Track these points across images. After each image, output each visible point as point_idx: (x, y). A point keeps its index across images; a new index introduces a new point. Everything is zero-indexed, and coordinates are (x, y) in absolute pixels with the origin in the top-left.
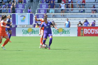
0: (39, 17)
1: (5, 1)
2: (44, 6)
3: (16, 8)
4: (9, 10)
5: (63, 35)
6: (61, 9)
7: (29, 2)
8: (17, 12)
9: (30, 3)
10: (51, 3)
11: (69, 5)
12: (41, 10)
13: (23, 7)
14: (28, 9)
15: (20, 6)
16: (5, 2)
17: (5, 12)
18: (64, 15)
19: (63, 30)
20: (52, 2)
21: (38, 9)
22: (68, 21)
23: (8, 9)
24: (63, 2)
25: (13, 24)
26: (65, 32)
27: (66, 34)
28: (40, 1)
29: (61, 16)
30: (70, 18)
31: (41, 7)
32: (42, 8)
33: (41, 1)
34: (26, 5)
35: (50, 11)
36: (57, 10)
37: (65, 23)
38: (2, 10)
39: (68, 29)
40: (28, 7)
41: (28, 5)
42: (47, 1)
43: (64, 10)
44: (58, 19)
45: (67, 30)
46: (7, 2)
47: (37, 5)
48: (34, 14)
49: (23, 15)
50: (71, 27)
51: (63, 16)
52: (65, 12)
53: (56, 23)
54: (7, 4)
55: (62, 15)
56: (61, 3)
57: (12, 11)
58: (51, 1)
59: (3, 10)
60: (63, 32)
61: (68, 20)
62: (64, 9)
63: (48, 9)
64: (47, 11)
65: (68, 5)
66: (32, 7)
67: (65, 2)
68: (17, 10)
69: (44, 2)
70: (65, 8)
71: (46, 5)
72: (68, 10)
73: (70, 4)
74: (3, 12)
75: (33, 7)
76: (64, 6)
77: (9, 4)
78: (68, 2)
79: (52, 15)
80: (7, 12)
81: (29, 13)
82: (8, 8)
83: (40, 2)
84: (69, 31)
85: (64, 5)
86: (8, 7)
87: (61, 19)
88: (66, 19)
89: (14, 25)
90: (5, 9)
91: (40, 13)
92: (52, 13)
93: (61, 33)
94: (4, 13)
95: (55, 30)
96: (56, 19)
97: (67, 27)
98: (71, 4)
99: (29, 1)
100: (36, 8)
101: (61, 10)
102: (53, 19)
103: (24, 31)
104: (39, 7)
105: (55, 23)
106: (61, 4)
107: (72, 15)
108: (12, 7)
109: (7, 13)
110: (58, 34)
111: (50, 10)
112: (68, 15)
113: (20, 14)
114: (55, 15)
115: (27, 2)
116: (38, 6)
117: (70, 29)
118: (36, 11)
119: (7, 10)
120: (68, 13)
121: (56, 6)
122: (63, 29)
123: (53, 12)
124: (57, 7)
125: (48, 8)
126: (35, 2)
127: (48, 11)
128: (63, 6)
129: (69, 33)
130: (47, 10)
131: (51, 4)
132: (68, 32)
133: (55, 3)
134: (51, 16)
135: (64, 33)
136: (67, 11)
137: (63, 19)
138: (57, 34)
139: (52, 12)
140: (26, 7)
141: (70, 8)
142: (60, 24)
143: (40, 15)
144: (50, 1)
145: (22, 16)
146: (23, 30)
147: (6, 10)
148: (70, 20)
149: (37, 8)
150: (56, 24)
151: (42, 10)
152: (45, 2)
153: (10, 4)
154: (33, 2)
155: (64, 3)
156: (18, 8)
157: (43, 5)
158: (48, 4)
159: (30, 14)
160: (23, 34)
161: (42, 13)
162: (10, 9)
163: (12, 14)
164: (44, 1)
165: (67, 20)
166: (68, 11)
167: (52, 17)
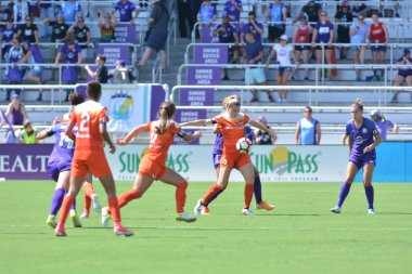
0: (190, 99)
2: (212, 54)
4: (63, 68)
5: (288, 177)
12: (198, 71)
15: (112, 53)
19: (290, 154)
21: (187, 65)
22: (310, 118)
23: (60, 65)
26: (300, 163)
27: (302, 171)
30: (320, 104)
31: (197, 56)
32: (203, 61)
34: (135, 49)
37: (297, 128)
39: (313, 150)
44: (270, 108)
45: (309, 156)
47: (184, 50)
48: (171, 86)
49: (124, 93)
60: (290, 163)
61: (310, 111)
63: (228, 66)
64: (223, 76)
69: (211, 38)
71: (218, 50)
73: (322, 44)
79: (245, 91)
80: (58, 79)
81: (150, 85)
84: (315, 159)
86: (59, 56)
87: (284, 111)
91: (194, 82)
93: (283, 167)
95: (257, 156)
96: (261, 109)
100: (178, 61)
102: (247, 111)
103: (125, 158)
104: (190, 58)
107: (330, 91)
110: (269, 170)
112: (314, 91)
115: (140, 36)
116: (186, 56)
117: (320, 153)
120: (312, 82)
122: (291, 149)
129: (313, 167)
130: (225, 70)
132: (312, 165)
135: (293, 170)
137: (288, 108)
138: (266, 172)
140: (134, 56)
142: (278, 132)
143: (194, 93)
145: (119, 96)
146: (123, 153)
148: (321, 112)
149: (183, 63)
151: (201, 71)
152: (217, 39)
158: (229, 45)
159: (153, 87)
160: (122, 171)
161: (205, 82)
163: (77, 85)
165: (306, 114)
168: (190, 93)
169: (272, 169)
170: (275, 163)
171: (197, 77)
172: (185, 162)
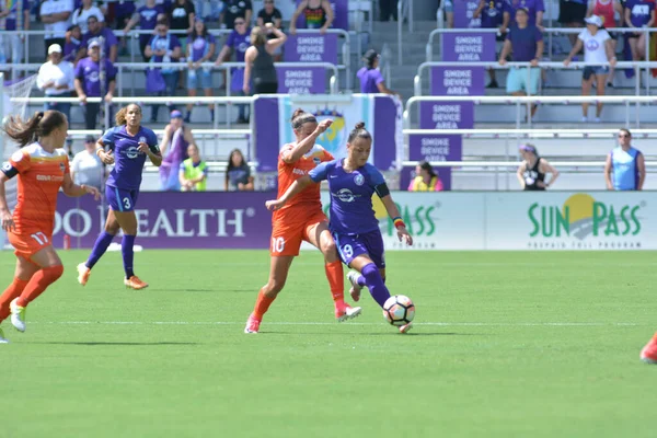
0: (436, 118)
1: (207, 11)
2: (470, 46)
3: (280, 59)
4: (233, 70)
5: (593, 243)
6: (581, 64)
7: (366, 18)
8: (288, 83)
9: (374, 29)
10: (513, 23)
11: (637, 36)
12: (447, 73)
13: (331, 53)
14: (364, 69)
15: (311, 44)
16: (207, 20)
17: (207, 88)
18: (599, 106)
19: (596, 205)
20: (521, 19)
21: (430, 63)
22: (627, 147)
23: (228, 65)
24: (594, 19)
25: (259, 169)
26: (612, 219)
27: (616, 232)
28: (440, 14)
29: (586, 114)
30: (643, 124)
31: (448, 50)
32: (455, 57)
33: (449, 14)
34: (348, 39)
35: (512, 82)
36: (553, 69)
37: (606, 164)
38: (185, 71)
39: (632, 198)
40: (363, 54)
41: (359, 39)
42: (492, 13)
43: (599, 74)
44: (563, 132)
45: (626, 208)
46: (221, 17)
47: (425, 40)
48: (405, 98)
49: (331, 108)
50: (646, 185)
51: (598, 115)
52: (611, 88)
53: (546, 158)
54: (221, 31)
55: (591, 104)
56: (584, 24)
57: (258, 80)
58: (513, 15)
59: (192, 74)
60: (597, 221)
61: (628, 136)
62: (604, 63)
63: (496, 65)
64: (487, 81)
65: (632, 41)
66: (385, 53)
67: (610, 21)
68: (289, 74)
69: (469, 20)
70: (609, 59)
71: (479, 40)
72: (630, 73)
73: (646, 29)
74: (190, 87)
75: (394, 51)
76: (606, 42)
77: (236, 34)
78: (632, 17)
79: (524, 104)
80: (224, 87)
81: (372, 96)
82: (227, 59)
83: (445, 19)
84: (637, 214)
85: (603, 36)
86: (225, 50)
87: (586, 136)
88: (616, 136)
89: (266, 176)
90: (207, 65)
91: (443, 91)
92: (523, 92)
93: (584, 226)
94: (200, 92)
95: (544, 209)
96: (549, 133)
97: (624, 189)
98: (651, 33)
99: (366, 13)
100: (416, 56)
101: (580, 74)
102: (526, 136)
104: (435, 52)
105: (542, 161)
106: (584, 35)
108: (251, 51)
109: (221, 91)
110: (563, 231)
111: (506, 71)
112: (633, 104)
113: (308, 97)
114: (543, 104)
115: (355, 18)
116: (429, 48)
118: (417, 79)
119: (223, 71)
120: (631, 90)
121: (546, 44)
122: (598, 198)
123: (531, 85)
124: (559, 54)
125: (497, 59)
126: (405, 21)
127: (495, 83)
128: (596, 46)
129: (633, 227)
130: (492, 71)
131: (513, 34)
132: (632, 223)
133: (545, 23)
134: (519, 114)
135: (601, 230)
136: (621, 81)
137: (593, 132)
138: (558, 234)
139: (523, 87)
140: (345, 49)
141: (642, 59)
142: (577, 170)
143: (442, 108)
144: (506, 15)
145: (323, 114)
147: (213, 71)
148: (645, 136)
149: (424, 60)
150: (552, 164)
151: (453, 74)
152: (478, 22)
153: (241, 29)
154: (396, 19)
155: (603, 27)
156: (297, 58)
157: (459, 40)
158: (498, 31)
159: (377, 99)
161: (459, 90)
162: (239, 65)
163: (256, 97)
164: (470, 14)
165: (621, 141)
166: (626, 82)
167: (524, 122)
168: (436, 109)
169: (568, 230)
170: (572, 219)
171: (447, 82)
172: (428, 218)
